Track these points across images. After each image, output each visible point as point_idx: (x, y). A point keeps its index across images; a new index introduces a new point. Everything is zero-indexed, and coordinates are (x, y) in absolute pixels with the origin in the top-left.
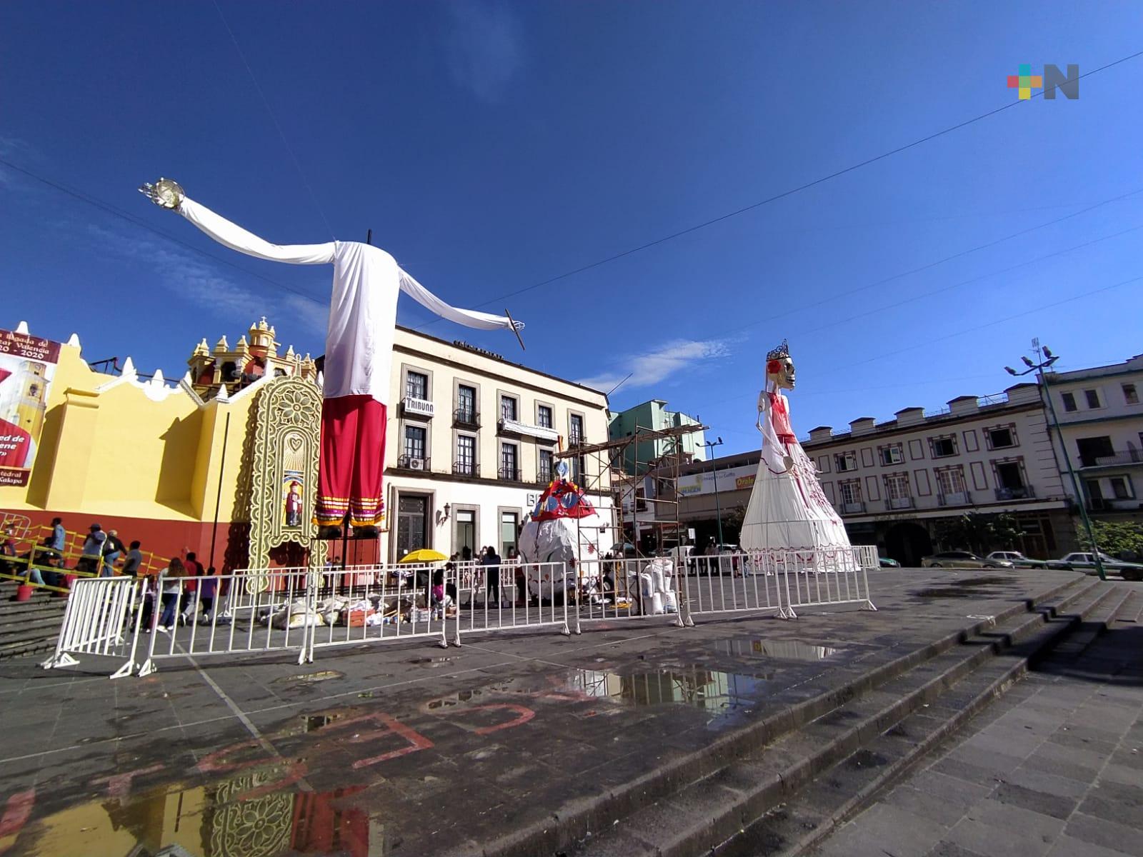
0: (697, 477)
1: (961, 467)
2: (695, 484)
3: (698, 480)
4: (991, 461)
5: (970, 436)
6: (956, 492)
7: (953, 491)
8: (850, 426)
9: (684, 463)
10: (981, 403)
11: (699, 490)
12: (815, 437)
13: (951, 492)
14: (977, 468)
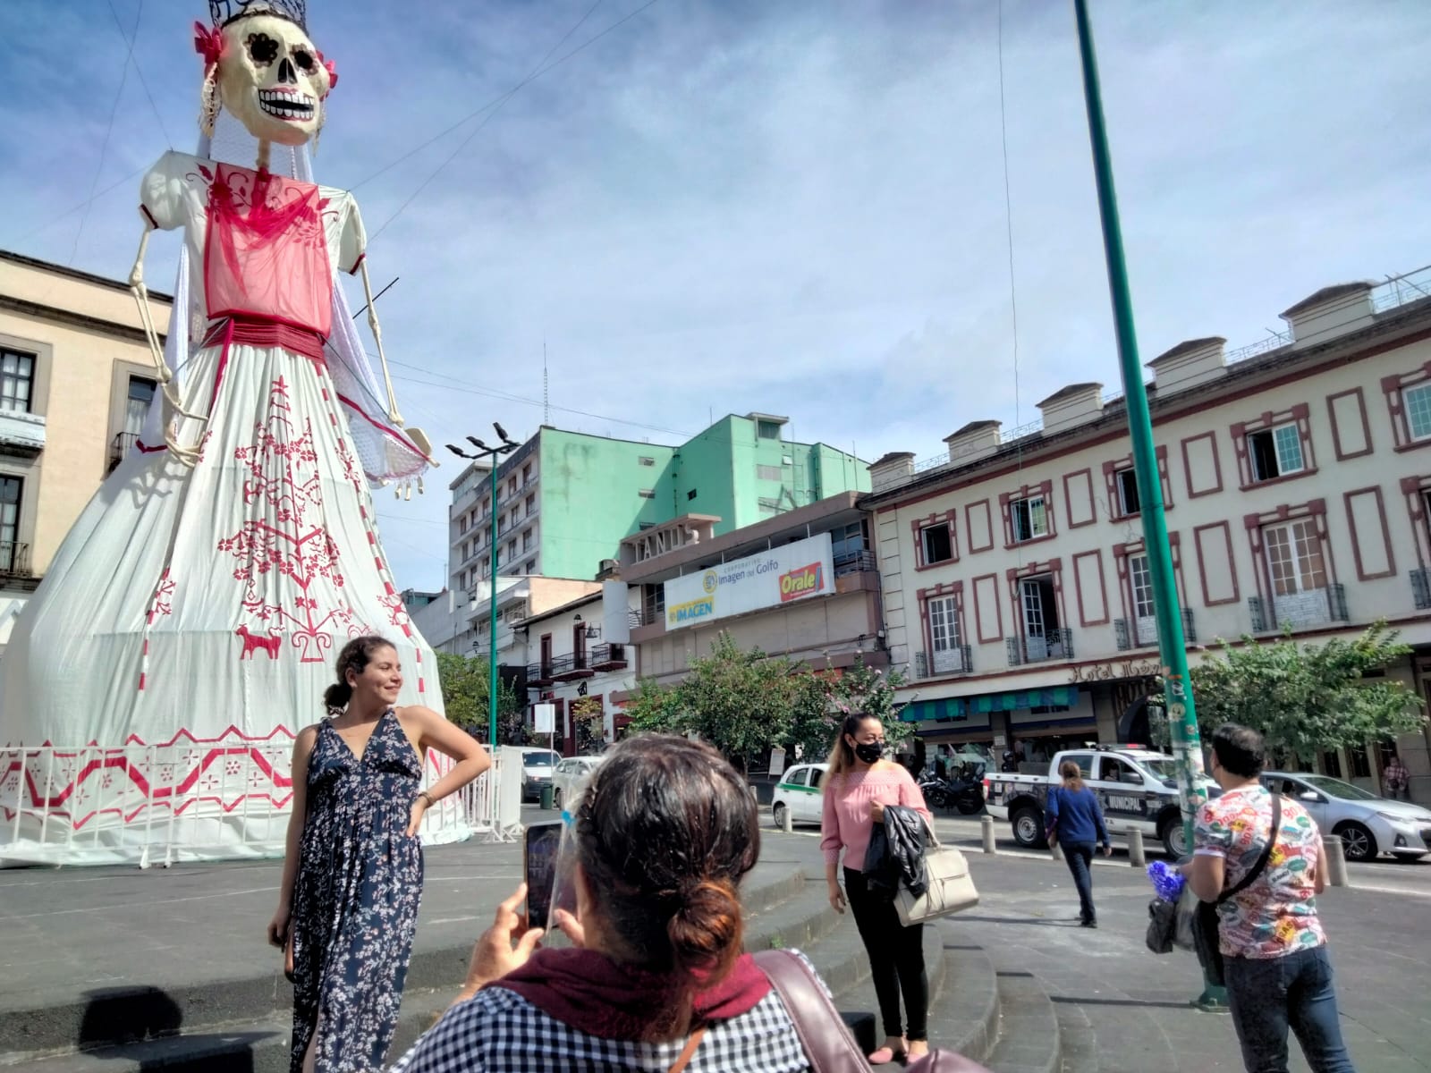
0: (707, 578)
1: (1318, 508)
2: (702, 594)
3: (708, 584)
4: (1404, 482)
5: (1347, 410)
6: (1307, 587)
7: (1299, 584)
8: (1039, 411)
9: (689, 543)
10: (1383, 301)
11: (709, 608)
12: (961, 450)
13: (1292, 590)
14: (1365, 508)
